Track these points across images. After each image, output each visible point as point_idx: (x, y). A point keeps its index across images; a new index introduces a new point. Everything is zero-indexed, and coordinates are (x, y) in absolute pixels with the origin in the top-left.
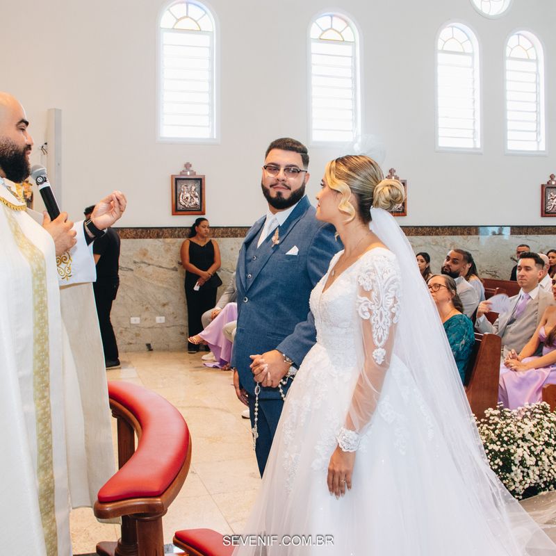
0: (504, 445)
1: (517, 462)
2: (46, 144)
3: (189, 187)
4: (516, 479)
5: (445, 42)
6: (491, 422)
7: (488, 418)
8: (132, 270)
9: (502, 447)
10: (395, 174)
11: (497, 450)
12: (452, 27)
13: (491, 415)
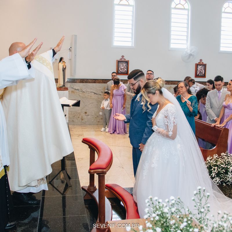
0: (226, 165)
1: (230, 171)
2: (71, 48)
3: (123, 65)
4: (229, 177)
5: (225, 9)
6: (223, 157)
7: (222, 156)
8: (101, 95)
9: (226, 166)
10: (202, 61)
11: (223, 167)
12: (229, 2)
13: (223, 155)
